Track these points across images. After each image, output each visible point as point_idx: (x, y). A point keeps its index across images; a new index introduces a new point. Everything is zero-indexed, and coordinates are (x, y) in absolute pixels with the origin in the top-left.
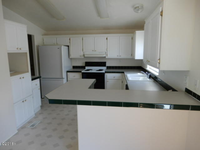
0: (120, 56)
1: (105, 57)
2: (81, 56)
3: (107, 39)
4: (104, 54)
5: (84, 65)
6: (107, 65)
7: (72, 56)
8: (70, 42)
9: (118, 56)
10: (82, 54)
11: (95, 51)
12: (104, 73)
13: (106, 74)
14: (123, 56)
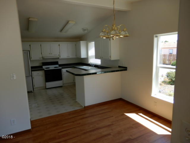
0: (69, 57)
1: (59, 58)
2: (40, 58)
3: (59, 45)
4: (58, 56)
5: (41, 65)
6: (59, 63)
7: (33, 59)
8: (30, 48)
9: (67, 57)
10: (41, 56)
11: (51, 54)
12: (60, 69)
13: (62, 69)
14: (71, 57)
